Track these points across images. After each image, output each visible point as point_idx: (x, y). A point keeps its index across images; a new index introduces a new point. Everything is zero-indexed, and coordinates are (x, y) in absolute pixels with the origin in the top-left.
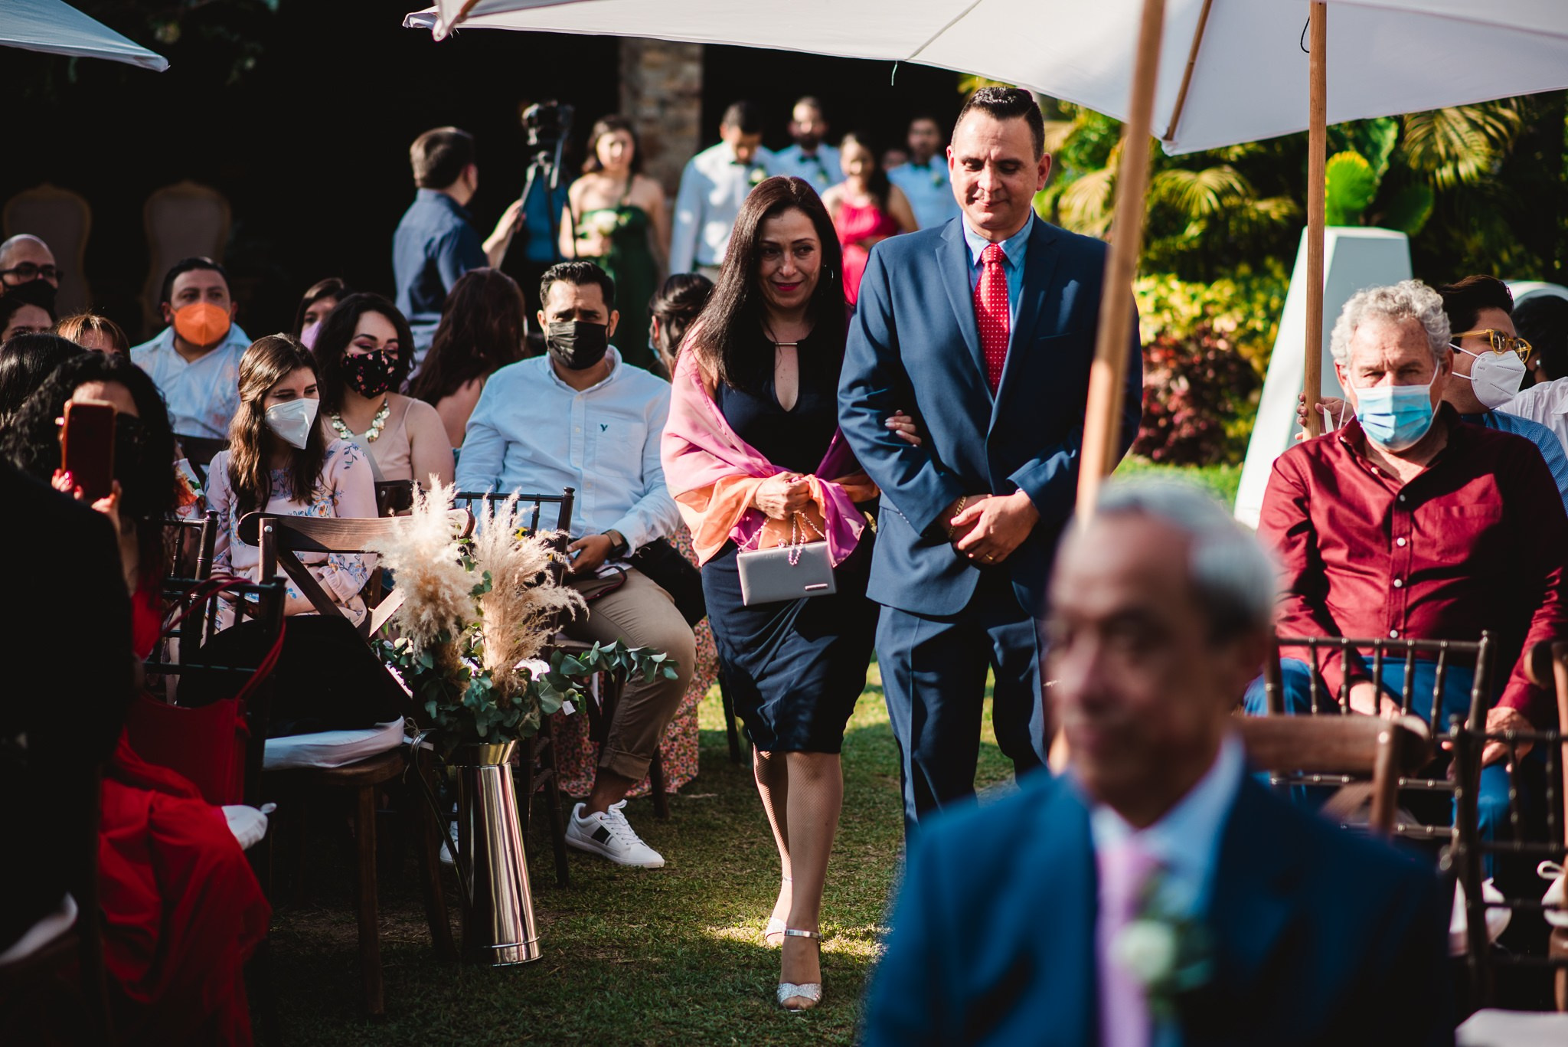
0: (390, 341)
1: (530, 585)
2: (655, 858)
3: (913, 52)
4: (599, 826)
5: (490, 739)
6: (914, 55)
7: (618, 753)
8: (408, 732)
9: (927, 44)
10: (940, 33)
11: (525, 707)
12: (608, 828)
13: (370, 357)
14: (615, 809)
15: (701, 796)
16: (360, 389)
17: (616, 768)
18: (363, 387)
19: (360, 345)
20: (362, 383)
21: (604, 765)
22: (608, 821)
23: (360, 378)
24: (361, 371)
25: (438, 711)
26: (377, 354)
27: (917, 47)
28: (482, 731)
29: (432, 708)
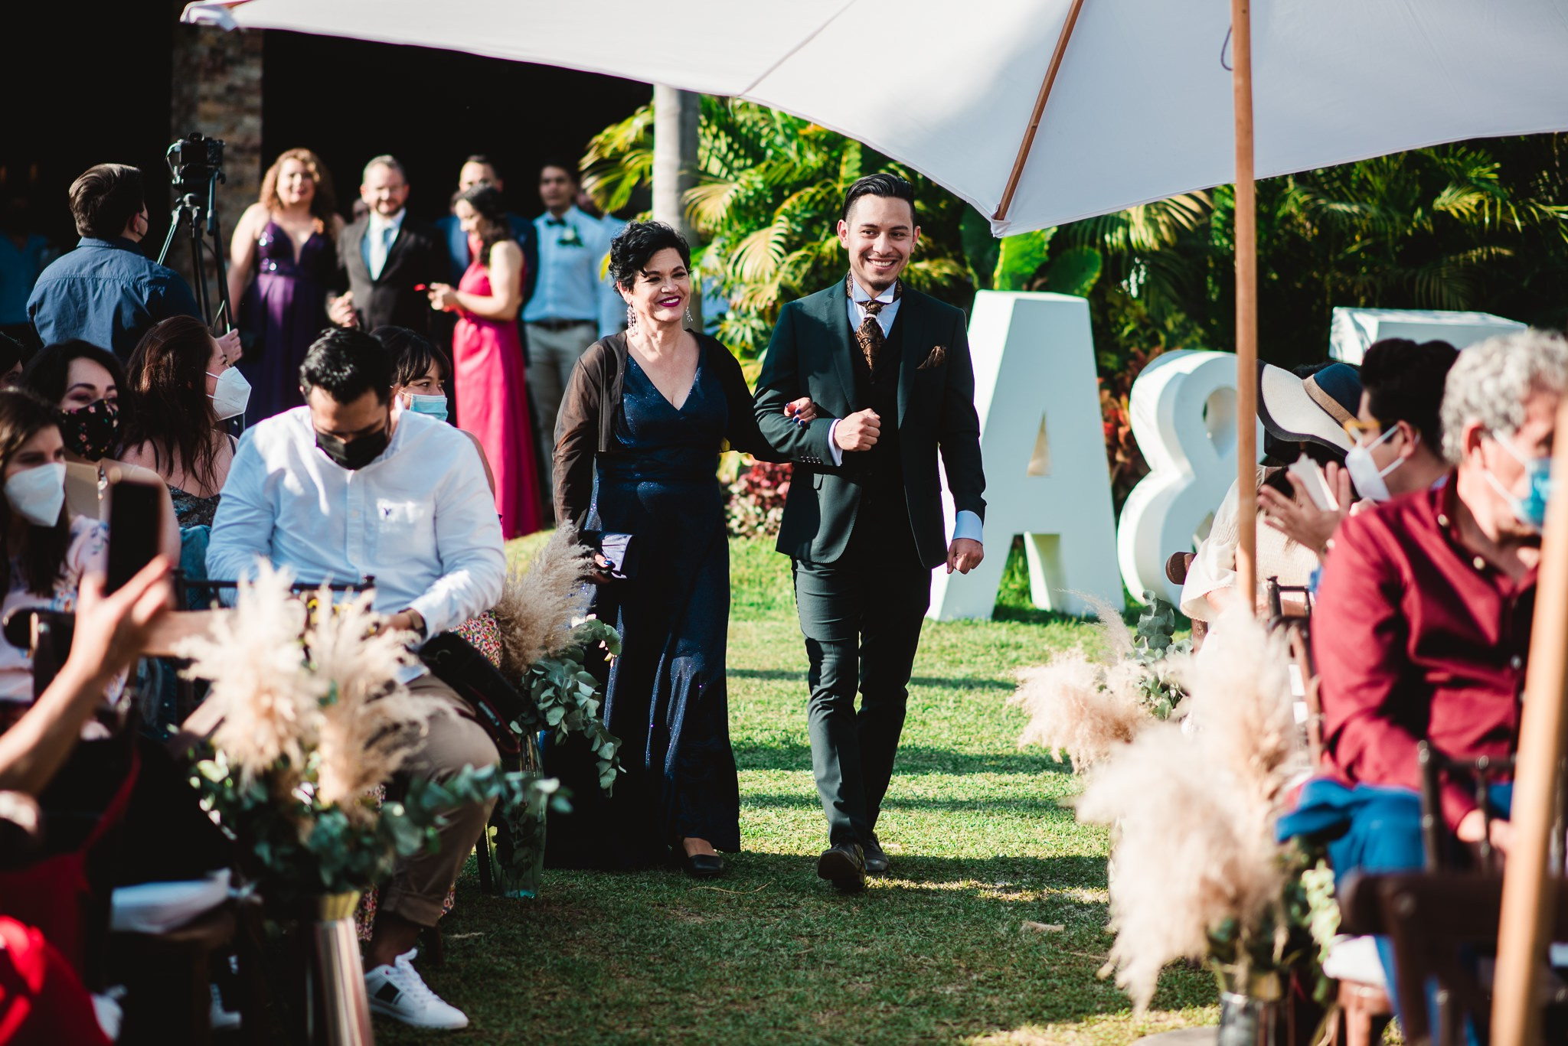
0: (109, 388)
1: (378, 697)
2: (455, 1017)
3: (747, 85)
4: (384, 983)
5: (337, 889)
6: (749, 89)
7: (406, 895)
8: (234, 883)
9: (764, 76)
10: (780, 63)
11: (379, 849)
12: (396, 984)
13: (92, 410)
14: (403, 961)
15: (466, 936)
16: (85, 451)
17: (404, 912)
18: (88, 447)
19: (78, 398)
20: (87, 443)
21: (389, 908)
22: (397, 976)
23: (83, 438)
24: (84, 428)
25: (272, 853)
26: (100, 405)
27: (753, 80)
28: (327, 878)
29: (264, 851)
